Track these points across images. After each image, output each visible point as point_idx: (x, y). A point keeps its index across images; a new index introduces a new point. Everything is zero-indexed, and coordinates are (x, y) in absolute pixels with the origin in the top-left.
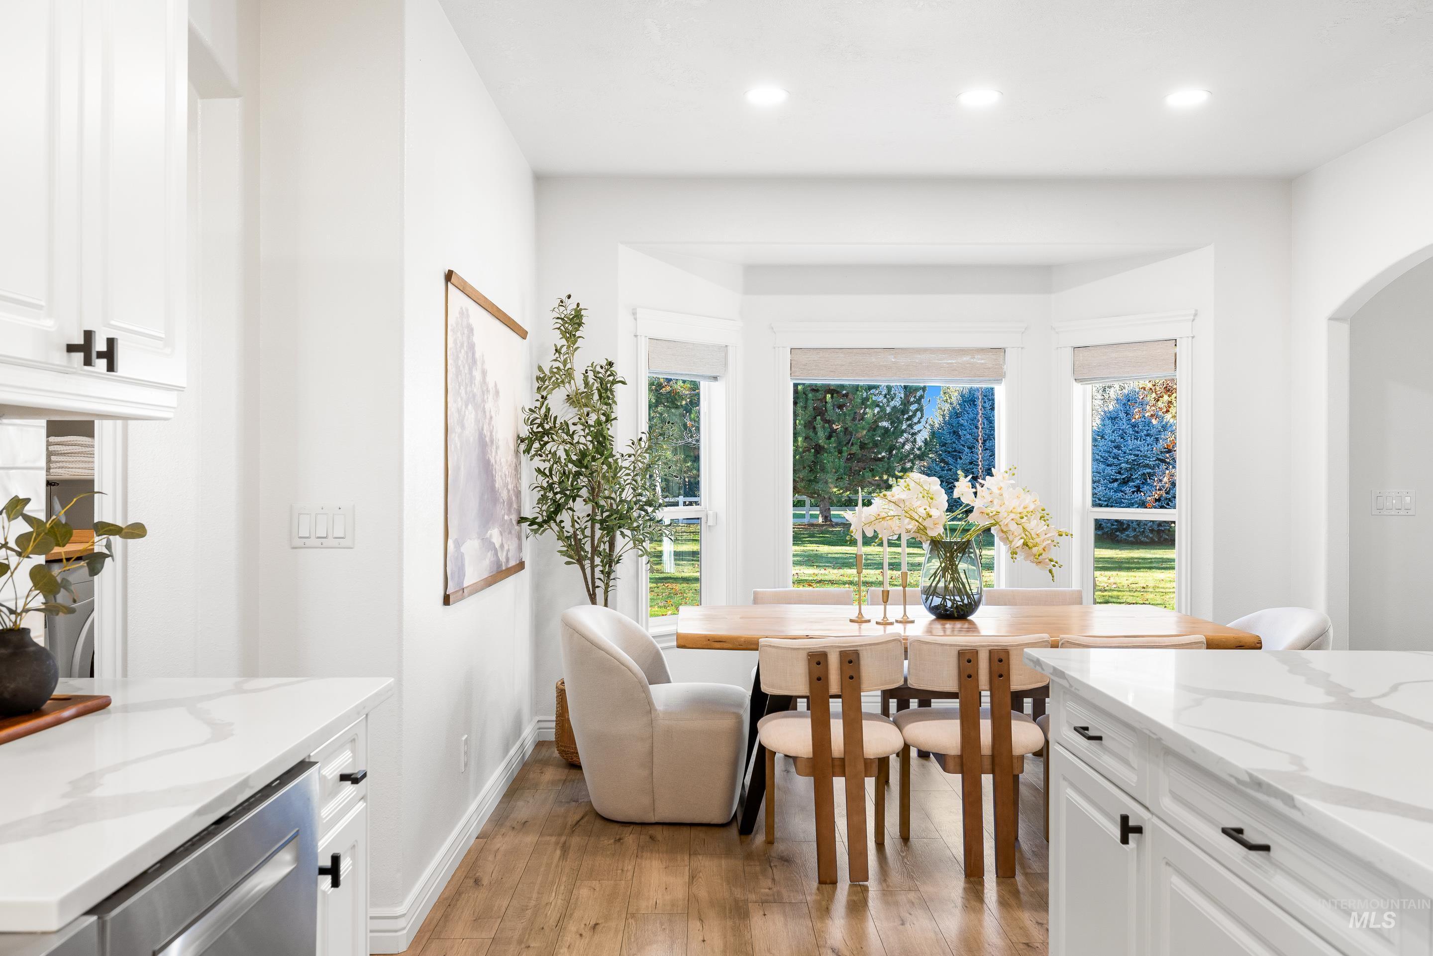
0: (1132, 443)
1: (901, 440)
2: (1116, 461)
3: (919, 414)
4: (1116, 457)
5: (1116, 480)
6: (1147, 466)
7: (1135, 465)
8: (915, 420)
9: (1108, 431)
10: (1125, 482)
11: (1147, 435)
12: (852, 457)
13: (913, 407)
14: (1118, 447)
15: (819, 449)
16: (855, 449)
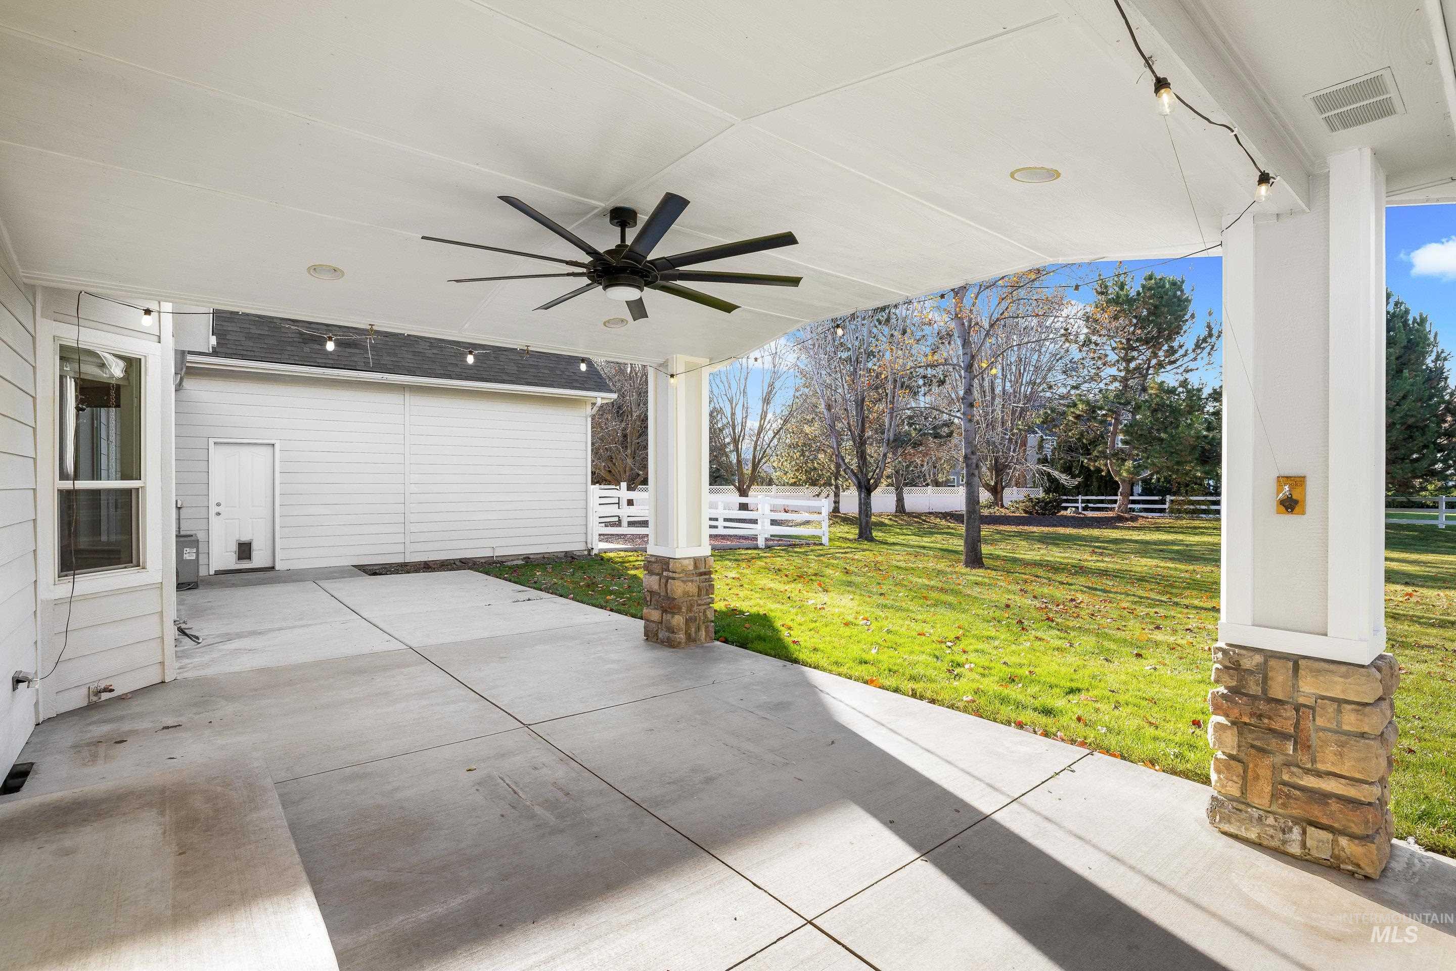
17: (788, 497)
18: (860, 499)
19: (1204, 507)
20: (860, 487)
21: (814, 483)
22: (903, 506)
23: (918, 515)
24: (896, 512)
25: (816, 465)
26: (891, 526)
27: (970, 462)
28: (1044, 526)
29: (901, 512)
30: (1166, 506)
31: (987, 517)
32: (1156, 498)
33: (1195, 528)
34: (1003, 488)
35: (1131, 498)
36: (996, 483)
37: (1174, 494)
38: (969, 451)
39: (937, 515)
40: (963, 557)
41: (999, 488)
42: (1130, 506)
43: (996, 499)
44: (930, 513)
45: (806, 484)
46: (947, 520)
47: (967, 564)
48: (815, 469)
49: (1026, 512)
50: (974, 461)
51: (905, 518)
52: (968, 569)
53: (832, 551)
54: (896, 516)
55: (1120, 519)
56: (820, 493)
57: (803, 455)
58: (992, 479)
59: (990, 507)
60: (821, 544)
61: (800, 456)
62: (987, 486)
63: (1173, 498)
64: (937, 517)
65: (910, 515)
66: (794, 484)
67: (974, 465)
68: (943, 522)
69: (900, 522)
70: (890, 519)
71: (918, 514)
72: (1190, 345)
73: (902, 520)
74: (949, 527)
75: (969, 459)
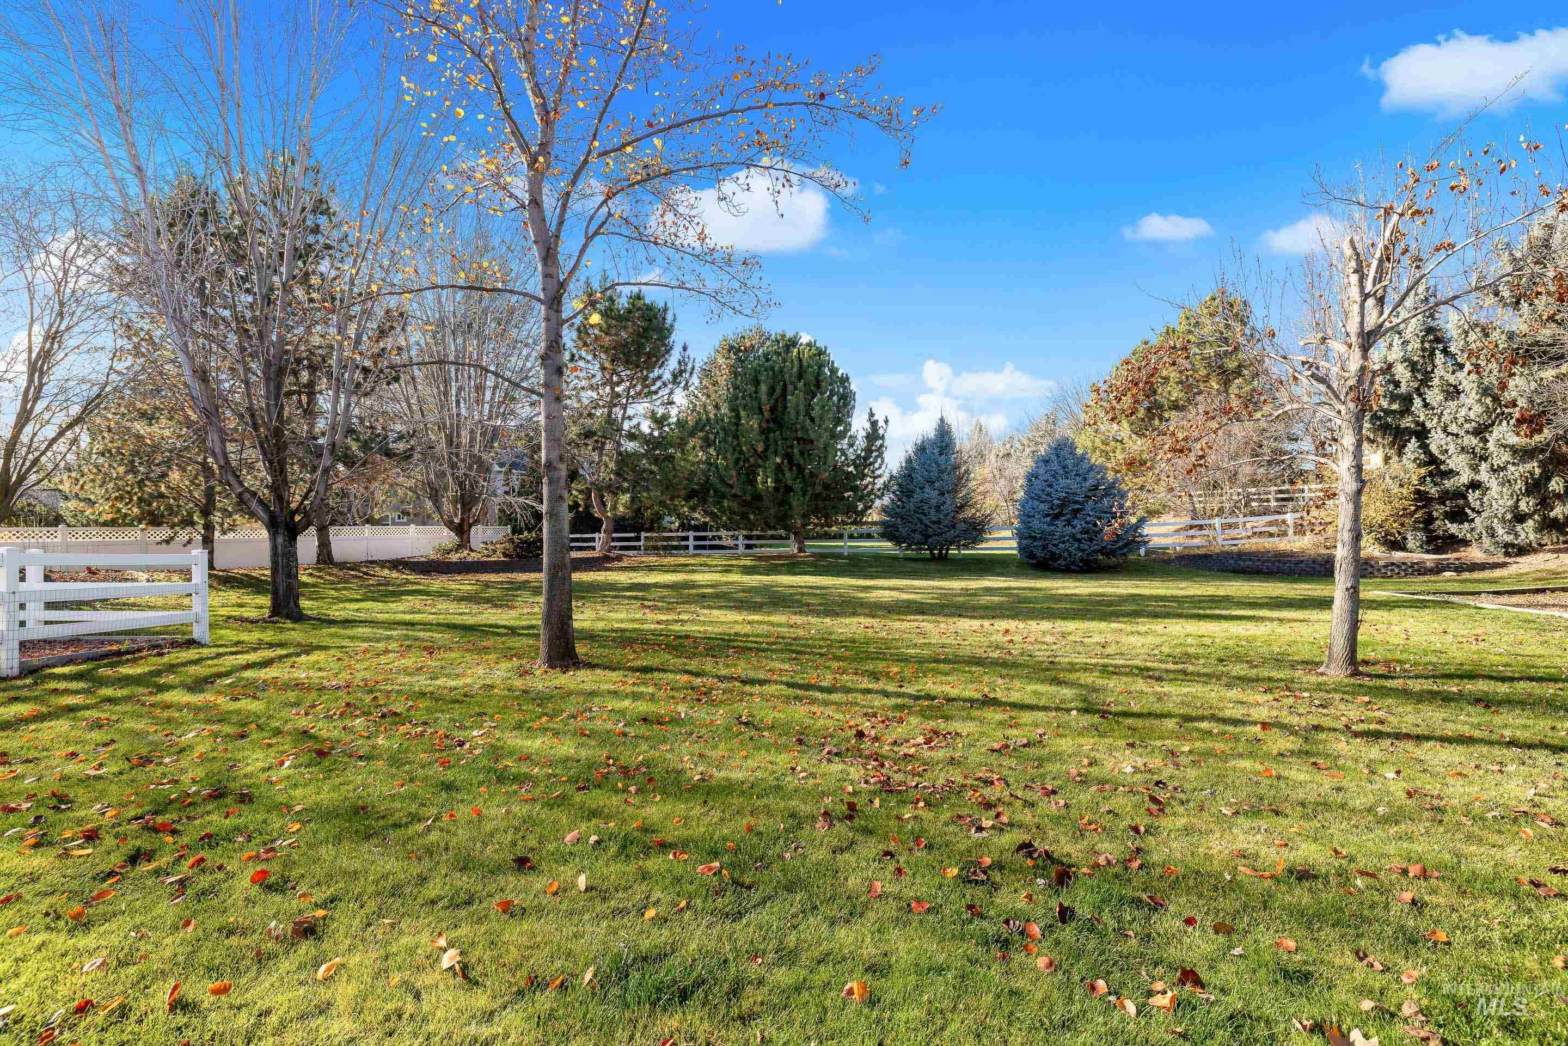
0: (1062, 482)
1: (864, 482)
2: (1049, 499)
3: (879, 461)
4: (1049, 495)
5: (1048, 515)
6: (1076, 502)
7: (1065, 502)
8: (877, 465)
9: (1042, 471)
10: (1057, 517)
11: (1077, 475)
12: (817, 496)
13: (874, 454)
14: (1051, 486)
15: (789, 489)
16: (819, 489)
17: (97, 548)
18: (274, 548)
19: (675, 543)
20: (273, 525)
21: (155, 520)
22: (329, 554)
23: (355, 566)
24: (318, 562)
25: (163, 489)
26: (314, 586)
28: (530, 572)
29: (325, 563)
30: (641, 543)
31: (456, 563)
32: (632, 535)
33: (687, 565)
34: (470, 526)
36: (462, 519)
37: (648, 530)
39: (383, 564)
41: (465, 527)
42: (611, 544)
43: (462, 540)
44: (372, 562)
45: (140, 523)
46: (398, 571)
48: (161, 496)
49: (505, 555)
51: (335, 571)
53: (230, 661)
54: (320, 570)
55: (607, 559)
56: (172, 538)
57: (132, 470)
58: (456, 515)
59: (457, 551)
60: (192, 643)
61: (126, 472)
63: (647, 535)
64: (383, 567)
65: (342, 566)
66: (113, 523)
68: (395, 574)
69: (328, 577)
70: (311, 575)
71: (354, 563)
72: (667, 376)
73: (331, 575)
74: (408, 582)
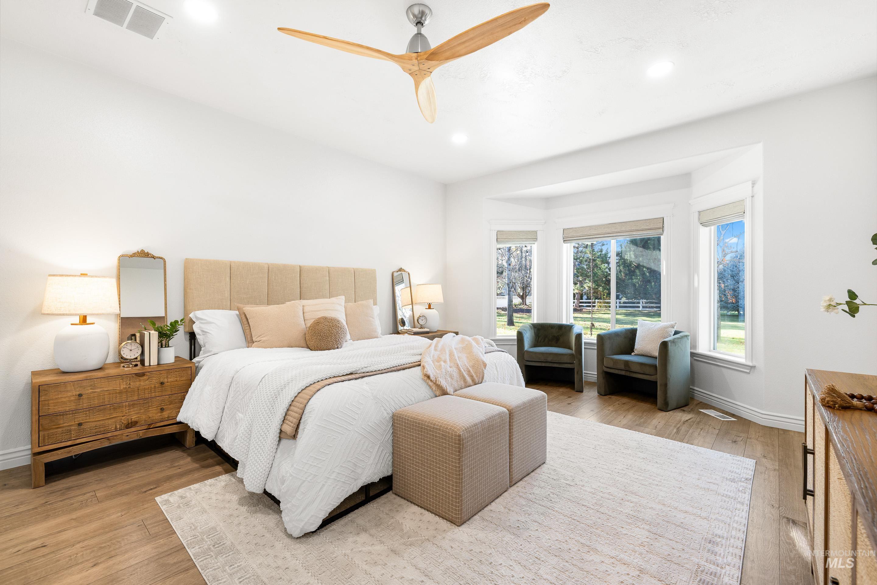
27: (509, 286)
34: (526, 296)
35: (581, 301)
36: (523, 294)
38: (509, 282)
40: (506, 323)
41: (524, 296)
42: (580, 304)
43: (523, 301)
47: (508, 325)
50: (511, 286)
52: (508, 326)
58: (521, 292)
62: (519, 295)
63: (598, 301)
67: (511, 287)
75: (509, 285)
